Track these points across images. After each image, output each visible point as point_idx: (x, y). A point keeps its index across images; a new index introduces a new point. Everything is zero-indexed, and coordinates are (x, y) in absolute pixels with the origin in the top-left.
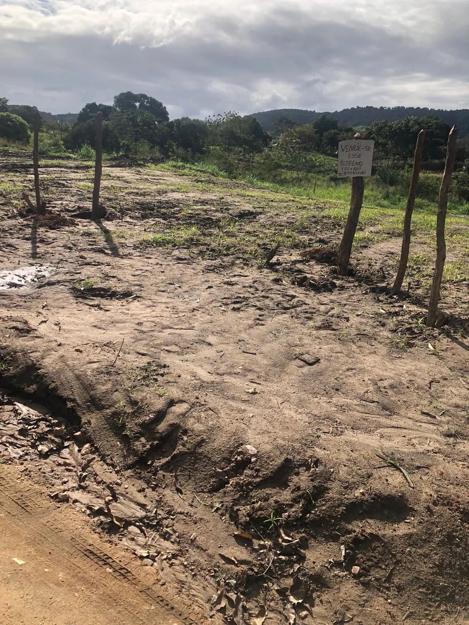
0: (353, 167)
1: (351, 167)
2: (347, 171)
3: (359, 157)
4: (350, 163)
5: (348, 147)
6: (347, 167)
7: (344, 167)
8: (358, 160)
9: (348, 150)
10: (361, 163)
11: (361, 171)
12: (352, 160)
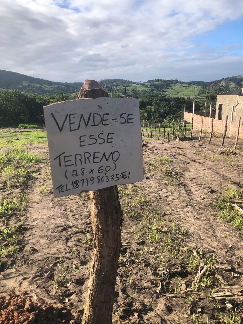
0: (96, 167)
1: (88, 167)
2: (79, 178)
3: (108, 140)
4: (85, 158)
5: (76, 120)
6: (79, 167)
7: (71, 169)
8: (107, 148)
9: (74, 127)
10: (116, 155)
11: (119, 171)
12: (91, 149)
